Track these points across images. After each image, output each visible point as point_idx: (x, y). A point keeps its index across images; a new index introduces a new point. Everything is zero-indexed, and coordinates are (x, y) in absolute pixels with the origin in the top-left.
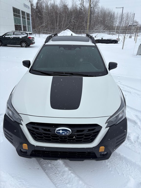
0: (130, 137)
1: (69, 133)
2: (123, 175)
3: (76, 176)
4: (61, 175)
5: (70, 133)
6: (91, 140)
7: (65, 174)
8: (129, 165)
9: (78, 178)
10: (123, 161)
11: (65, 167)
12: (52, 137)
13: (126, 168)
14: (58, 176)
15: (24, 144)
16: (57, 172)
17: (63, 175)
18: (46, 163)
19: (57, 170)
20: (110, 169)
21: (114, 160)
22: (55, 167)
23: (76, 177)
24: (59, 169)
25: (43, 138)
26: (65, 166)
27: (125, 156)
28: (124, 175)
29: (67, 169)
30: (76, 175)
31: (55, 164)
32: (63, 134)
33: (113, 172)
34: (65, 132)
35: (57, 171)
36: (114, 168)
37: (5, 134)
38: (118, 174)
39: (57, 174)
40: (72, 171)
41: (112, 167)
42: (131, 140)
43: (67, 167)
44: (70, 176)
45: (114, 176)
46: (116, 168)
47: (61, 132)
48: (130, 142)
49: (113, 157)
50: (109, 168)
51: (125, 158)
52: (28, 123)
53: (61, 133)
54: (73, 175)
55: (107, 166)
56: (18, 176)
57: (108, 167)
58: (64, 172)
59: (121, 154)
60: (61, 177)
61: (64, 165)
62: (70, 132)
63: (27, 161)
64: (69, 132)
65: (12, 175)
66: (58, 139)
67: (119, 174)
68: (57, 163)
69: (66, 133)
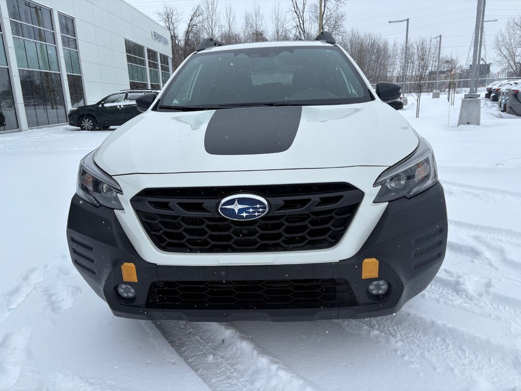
0: (463, 284)
1: (261, 210)
2: (452, 370)
3: (292, 376)
4: (247, 381)
5: (263, 212)
6: (334, 239)
7: (260, 376)
8: (467, 350)
9: (301, 382)
10: (448, 341)
11: (257, 358)
12: (210, 232)
13: (459, 358)
14: (236, 384)
15: (125, 264)
16: (235, 374)
17: (252, 382)
18: (199, 353)
19: (233, 370)
20: (406, 358)
21: (416, 341)
22: (228, 364)
23: (293, 379)
24: (239, 367)
25: (183, 237)
26: (259, 354)
27: (450, 325)
28: (456, 370)
29: (264, 361)
30: (295, 375)
31: (228, 356)
32: (244, 214)
33: (418, 366)
34: (249, 208)
35: (232, 373)
36: (418, 354)
37: (73, 251)
38: (435, 369)
39: (232, 378)
40: (280, 365)
41: (411, 353)
42: (466, 291)
43: (265, 355)
44: (274, 382)
45: (421, 374)
46: (426, 354)
47: (236, 207)
48: (464, 297)
49: (411, 335)
50: (403, 356)
51: (452, 331)
52: (137, 195)
53: (237, 211)
54: (283, 374)
55: (396, 351)
56: (108, 382)
57: (399, 353)
58: (257, 372)
59: (440, 322)
60: (245, 386)
61: (255, 352)
62: (265, 208)
63: (141, 348)
64: (262, 208)
65: (91, 380)
66: (229, 238)
67: (439, 370)
68: (234, 351)
69: (251, 210)
